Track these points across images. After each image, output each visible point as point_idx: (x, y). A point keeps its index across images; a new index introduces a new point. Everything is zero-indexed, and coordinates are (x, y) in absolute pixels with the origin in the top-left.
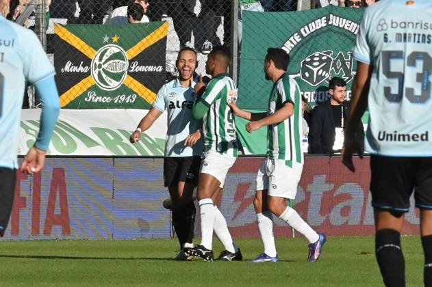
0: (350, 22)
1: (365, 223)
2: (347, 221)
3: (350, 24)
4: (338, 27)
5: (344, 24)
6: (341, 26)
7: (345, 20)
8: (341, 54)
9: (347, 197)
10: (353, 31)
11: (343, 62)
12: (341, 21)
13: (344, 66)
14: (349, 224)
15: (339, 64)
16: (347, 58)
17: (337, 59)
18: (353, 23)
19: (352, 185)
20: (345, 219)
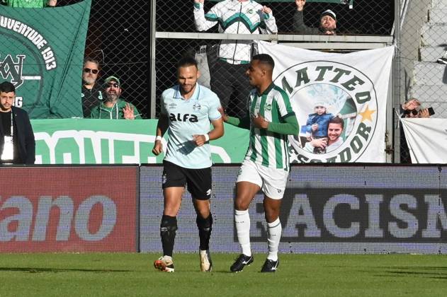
0: (19, 23)
1: (34, 239)
2: (15, 236)
3: (20, 25)
4: (6, 28)
5: (12, 25)
6: (10, 28)
7: (13, 21)
8: (9, 57)
9: (14, 211)
10: (22, 33)
11: (12, 66)
12: (9, 22)
13: (12, 70)
14: (17, 240)
15: (7, 68)
16: (16, 61)
17: (5, 63)
18: (22, 25)
19: (20, 198)
20: (13, 234)
